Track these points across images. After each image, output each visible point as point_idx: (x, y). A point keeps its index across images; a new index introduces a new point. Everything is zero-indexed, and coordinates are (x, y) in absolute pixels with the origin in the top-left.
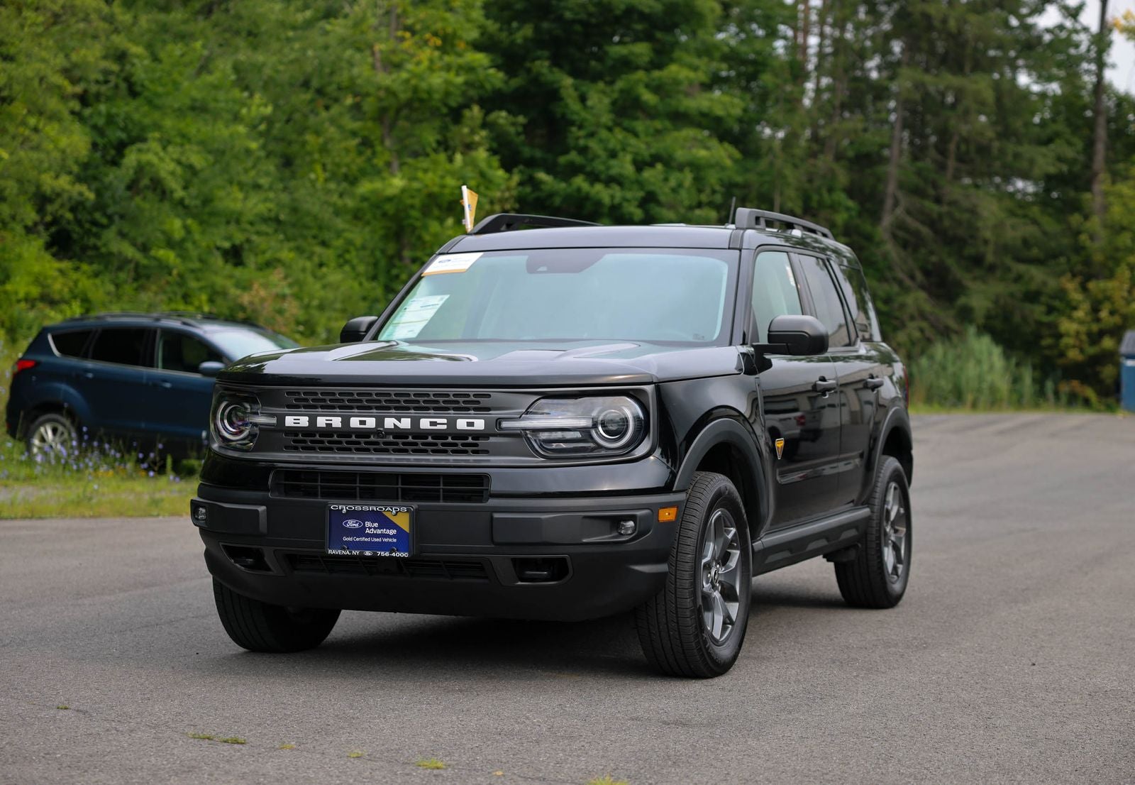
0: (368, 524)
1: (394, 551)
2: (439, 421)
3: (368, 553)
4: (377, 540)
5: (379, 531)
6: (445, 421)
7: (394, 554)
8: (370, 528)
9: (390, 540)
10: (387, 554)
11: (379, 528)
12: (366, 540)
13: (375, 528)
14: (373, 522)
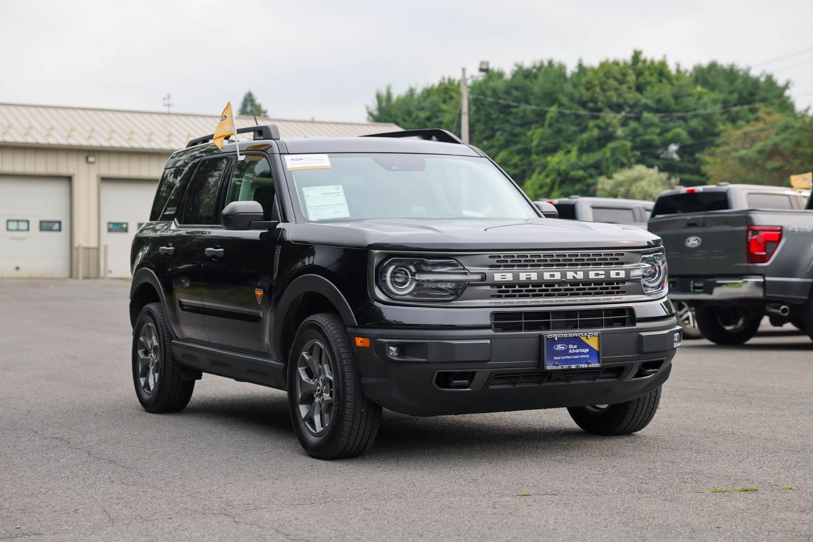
0: (571, 346)
1: (590, 363)
2: (600, 272)
3: (573, 367)
4: (576, 357)
5: (577, 351)
6: (603, 272)
7: (590, 366)
8: (572, 349)
9: (585, 356)
10: (586, 366)
11: (578, 348)
12: (569, 357)
13: (575, 349)
14: (574, 345)
